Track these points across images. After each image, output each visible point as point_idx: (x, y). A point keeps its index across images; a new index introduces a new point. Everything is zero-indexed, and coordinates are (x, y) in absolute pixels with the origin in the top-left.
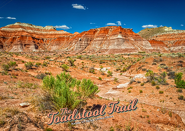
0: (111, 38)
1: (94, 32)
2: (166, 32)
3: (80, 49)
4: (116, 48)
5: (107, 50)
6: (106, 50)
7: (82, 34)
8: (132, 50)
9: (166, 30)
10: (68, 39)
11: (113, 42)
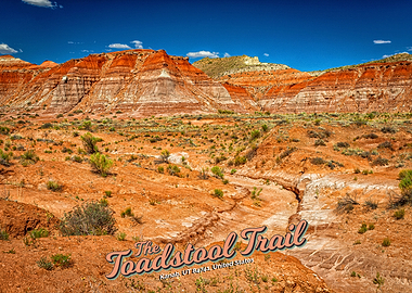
0: (143, 78)
1: (100, 62)
2: (249, 67)
3: (66, 104)
4: (159, 101)
5: (135, 106)
6: (132, 105)
7: (68, 66)
8: (193, 107)
9: (247, 63)
10: (28, 77)
11: (150, 89)
